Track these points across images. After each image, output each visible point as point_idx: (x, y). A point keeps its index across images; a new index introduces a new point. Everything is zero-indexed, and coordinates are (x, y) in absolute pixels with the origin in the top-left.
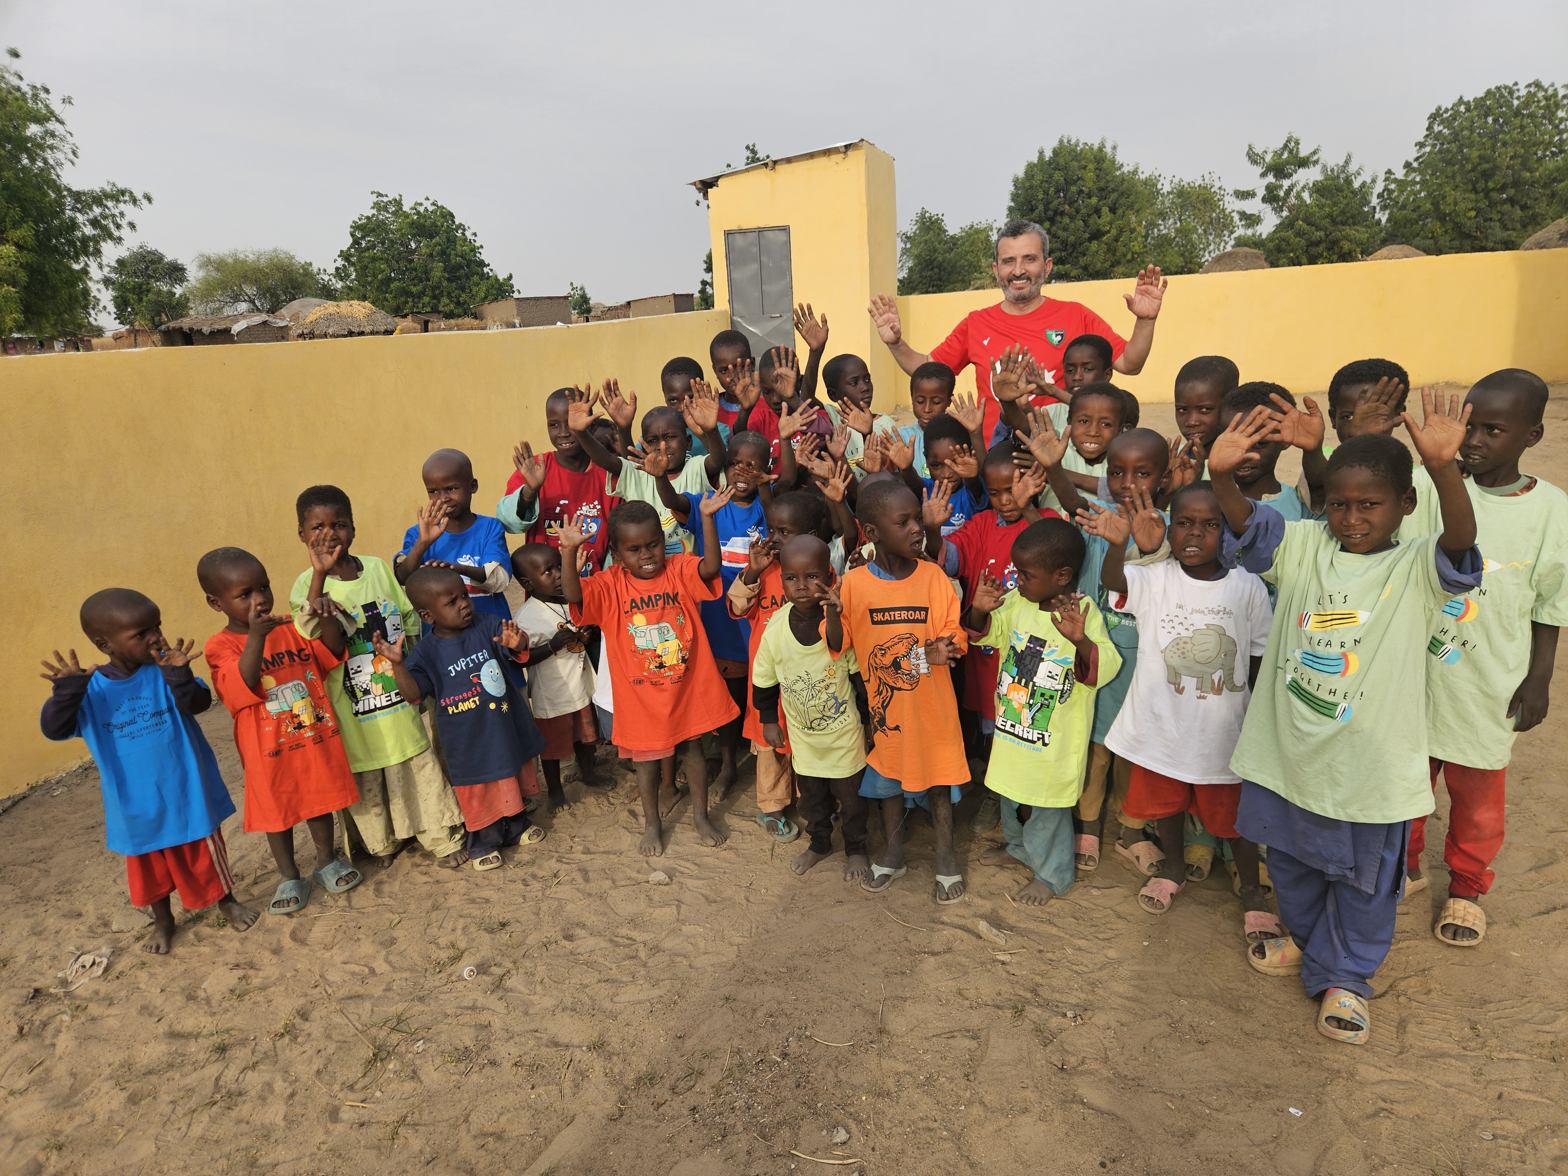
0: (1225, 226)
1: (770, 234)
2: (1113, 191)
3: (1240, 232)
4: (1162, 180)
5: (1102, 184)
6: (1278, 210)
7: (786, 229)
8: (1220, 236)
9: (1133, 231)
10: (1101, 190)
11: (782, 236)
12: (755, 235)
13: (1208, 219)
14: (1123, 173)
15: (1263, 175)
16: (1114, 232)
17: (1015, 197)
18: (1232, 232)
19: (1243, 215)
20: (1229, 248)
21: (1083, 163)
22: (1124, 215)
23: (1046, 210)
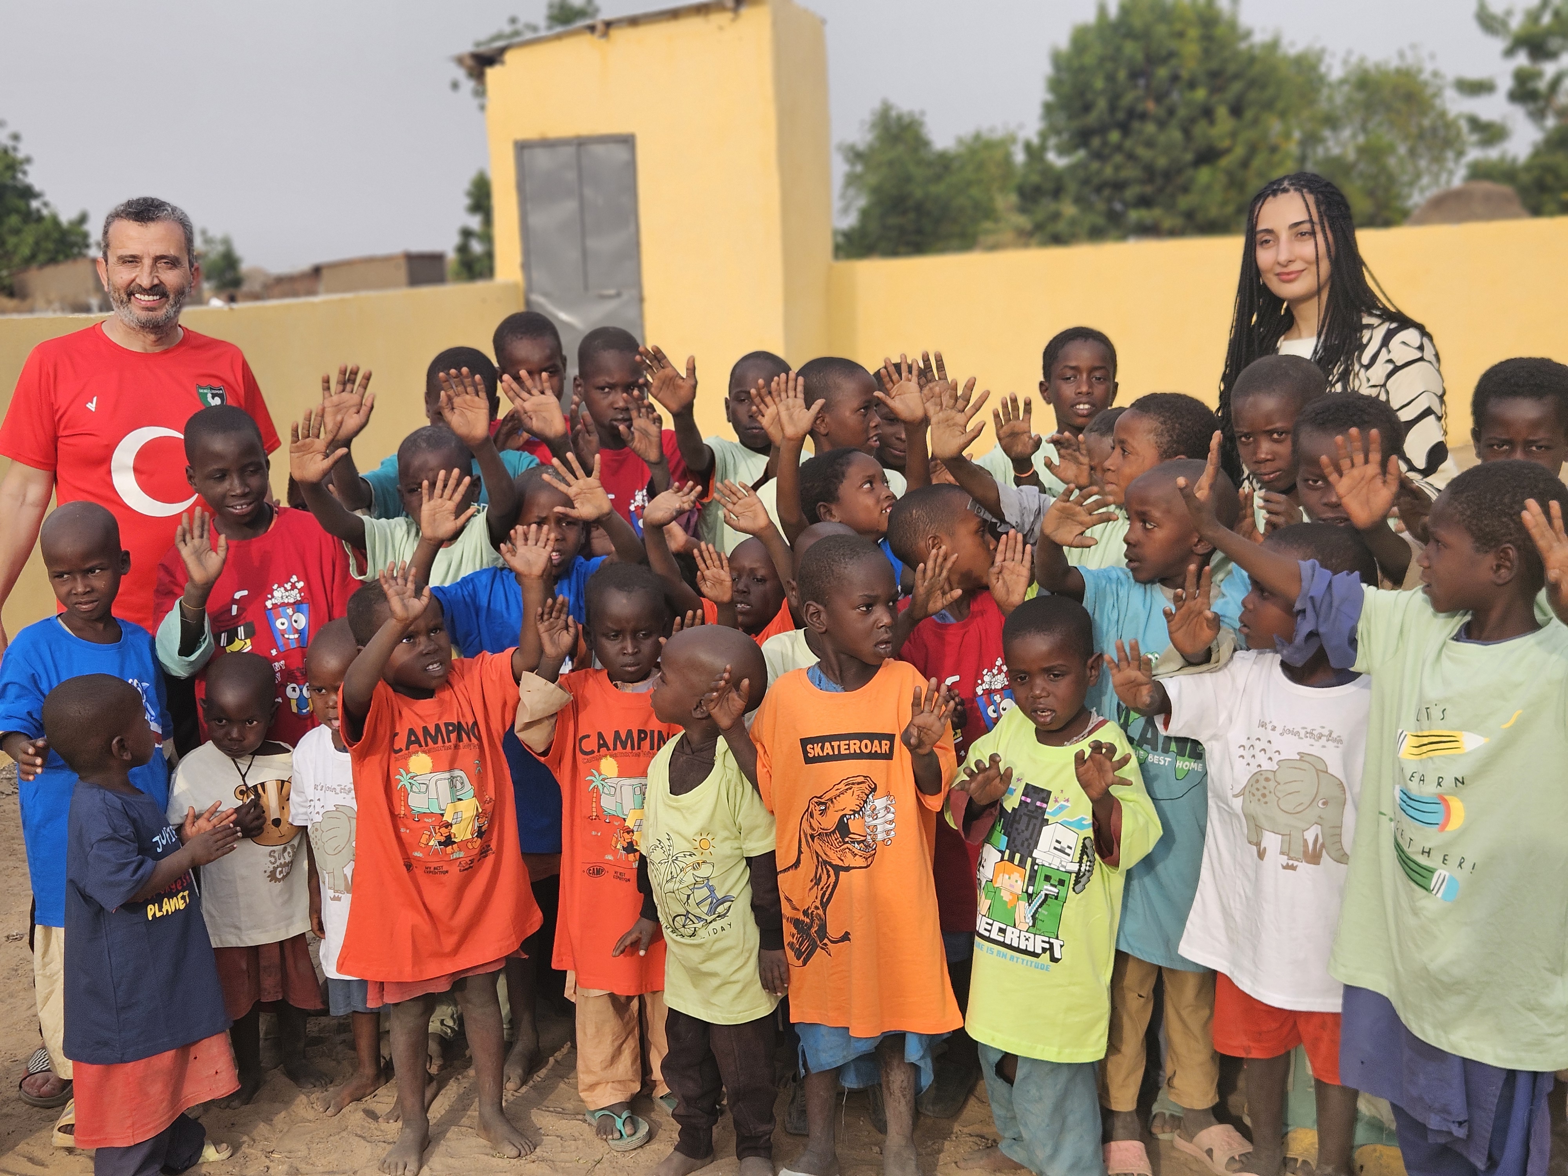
0: (1447, 143)
1: (599, 150)
2: (1236, 76)
3: (1474, 154)
4: (1327, 59)
5: (1214, 65)
6: (1538, 116)
7: (628, 141)
8: (1438, 159)
9: (1274, 149)
10: (1214, 75)
11: (620, 153)
12: (570, 150)
13: (1414, 130)
14: (1252, 47)
15: (1510, 52)
16: (1239, 151)
17: (1055, 85)
18: (1460, 154)
19: (1475, 124)
20: (1457, 182)
21: (1178, 26)
22: (1255, 122)
23: (1113, 108)
